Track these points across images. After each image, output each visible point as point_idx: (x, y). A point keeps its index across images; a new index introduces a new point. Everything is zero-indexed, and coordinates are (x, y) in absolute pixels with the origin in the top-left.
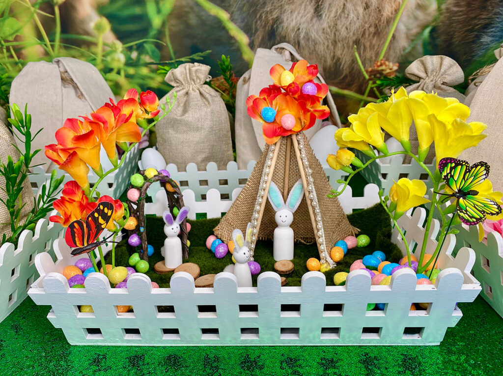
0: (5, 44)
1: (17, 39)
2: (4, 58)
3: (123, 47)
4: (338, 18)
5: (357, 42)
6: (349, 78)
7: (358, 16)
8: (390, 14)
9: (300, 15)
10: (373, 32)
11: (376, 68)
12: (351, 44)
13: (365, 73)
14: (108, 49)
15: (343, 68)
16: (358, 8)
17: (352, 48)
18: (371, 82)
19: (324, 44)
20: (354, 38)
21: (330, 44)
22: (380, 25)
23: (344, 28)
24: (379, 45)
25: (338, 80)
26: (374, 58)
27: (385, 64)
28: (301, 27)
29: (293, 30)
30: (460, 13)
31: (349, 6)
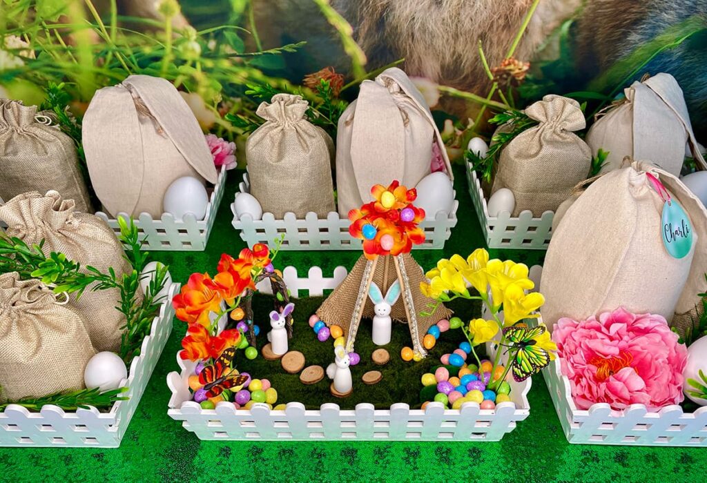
0: (48, 27)
1: (61, 20)
2: (48, 43)
3: (197, 35)
4: (461, 6)
5: (482, 36)
6: (470, 78)
7: (486, 5)
8: (524, 3)
10: (503, 25)
11: (503, 67)
12: (475, 38)
13: (489, 73)
14: (179, 36)
15: (464, 66)
17: (476, 44)
18: (496, 84)
19: (443, 37)
20: (480, 31)
21: (451, 38)
22: (511, 17)
23: (468, 19)
24: (508, 41)
25: (457, 81)
26: (501, 56)
27: (513, 62)
28: (417, 16)
29: (406, 19)
30: (608, 5)
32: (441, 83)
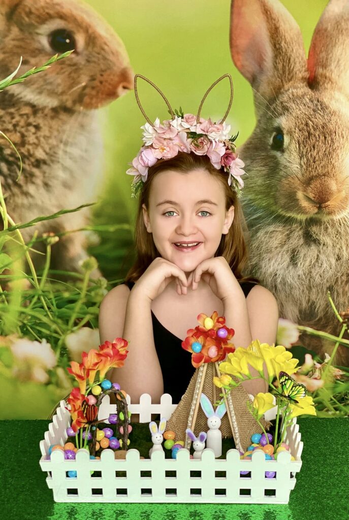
1: (5, 272)
3: (107, 284)
4: (312, 266)
9: (277, 263)
12: (325, 290)
13: (339, 317)
14: (94, 285)
16: (331, 259)
17: (326, 294)
18: (345, 325)
19: (300, 289)
20: (328, 285)
21: (305, 289)
23: (318, 275)
28: (278, 273)
31: (322, 257)
32: (300, 324)
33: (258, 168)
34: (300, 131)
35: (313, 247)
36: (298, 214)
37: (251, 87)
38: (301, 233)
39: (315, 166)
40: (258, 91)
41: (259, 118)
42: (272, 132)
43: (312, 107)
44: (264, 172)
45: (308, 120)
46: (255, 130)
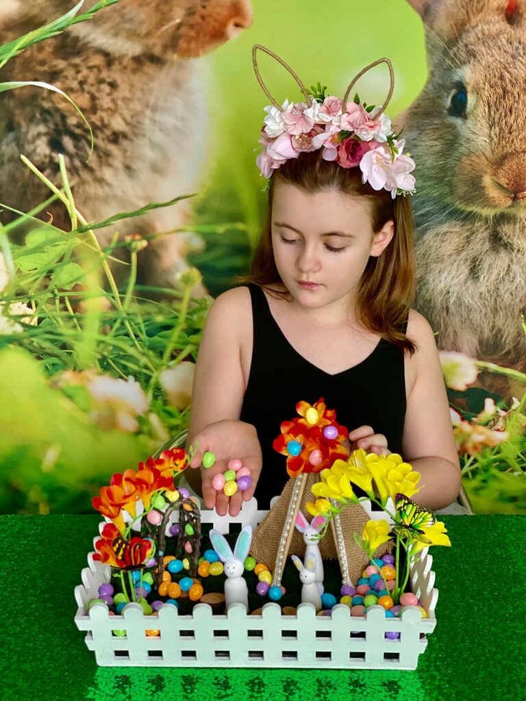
0: (60, 294)
1: (76, 288)
4: (500, 280)
9: (451, 276)
12: (517, 312)
14: (196, 306)
17: (518, 318)
19: (481, 311)
21: (489, 312)
23: (508, 293)
28: (451, 290)
31: (515, 267)
32: (479, 359)
33: (428, 143)
34: (491, 87)
35: (503, 254)
36: (483, 208)
37: (421, 22)
38: (486, 234)
39: (511, 139)
40: (431, 27)
41: (433, 69)
42: (450, 89)
43: (510, 51)
44: (437, 149)
45: (503, 70)
46: (426, 87)
